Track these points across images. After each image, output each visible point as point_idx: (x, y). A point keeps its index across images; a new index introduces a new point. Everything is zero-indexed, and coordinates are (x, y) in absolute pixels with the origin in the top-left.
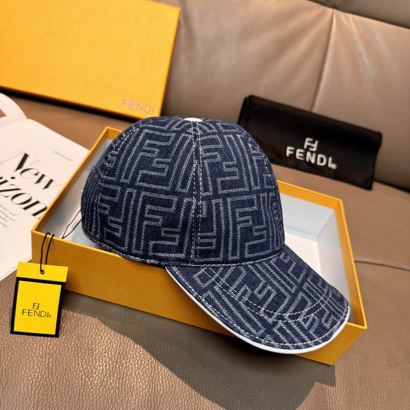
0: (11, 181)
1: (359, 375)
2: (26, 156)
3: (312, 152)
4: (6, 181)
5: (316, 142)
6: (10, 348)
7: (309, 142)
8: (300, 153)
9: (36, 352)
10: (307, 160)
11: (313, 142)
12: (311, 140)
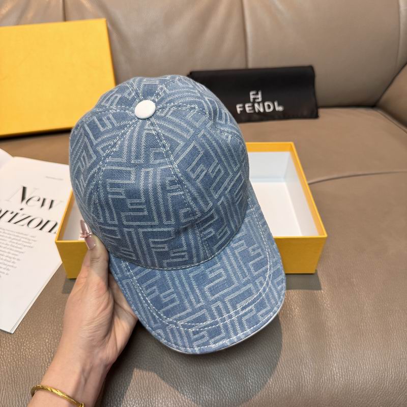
0: (21, 212)
2: (24, 189)
3: (259, 103)
4: (17, 214)
5: (260, 93)
8: (249, 107)
10: (257, 111)
11: (257, 94)
12: (254, 92)
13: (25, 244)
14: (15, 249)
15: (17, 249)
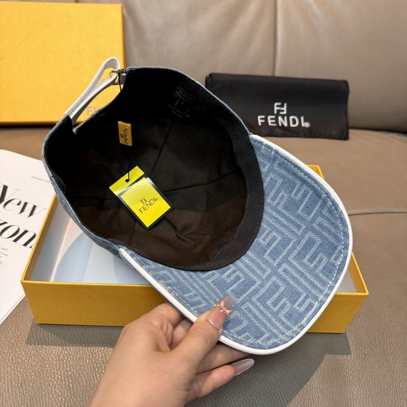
1: (366, 327)
2: (5, 188)
3: (283, 116)
5: (285, 105)
6: (30, 379)
7: (278, 106)
8: (271, 119)
9: (55, 377)
10: (280, 124)
11: (282, 106)
12: (279, 104)
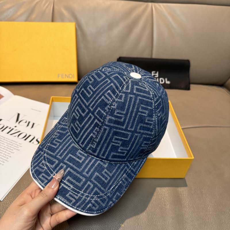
0: (15, 128)
2: (19, 115)
3: (156, 78)
4: (13, 129)
5: (158, 73)
7: (154, 73)
11: (156, 73)
13: (15, 148)
14: (9, 150)
15: (10, 150)
